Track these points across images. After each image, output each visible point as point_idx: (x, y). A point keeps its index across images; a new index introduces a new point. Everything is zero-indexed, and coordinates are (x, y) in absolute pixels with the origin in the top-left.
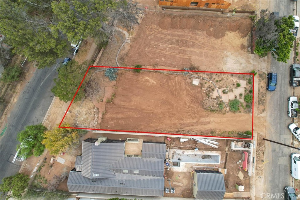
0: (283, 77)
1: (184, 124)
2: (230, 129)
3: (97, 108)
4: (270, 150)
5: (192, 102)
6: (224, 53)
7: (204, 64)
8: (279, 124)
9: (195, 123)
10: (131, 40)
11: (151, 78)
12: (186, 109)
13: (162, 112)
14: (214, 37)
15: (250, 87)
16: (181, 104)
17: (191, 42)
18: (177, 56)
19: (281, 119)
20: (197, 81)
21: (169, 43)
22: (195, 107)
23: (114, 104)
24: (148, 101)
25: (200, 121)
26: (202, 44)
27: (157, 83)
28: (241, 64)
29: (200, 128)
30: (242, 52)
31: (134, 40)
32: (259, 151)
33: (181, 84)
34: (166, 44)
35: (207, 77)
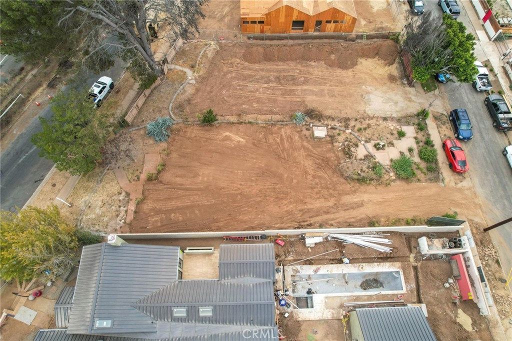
0: (478, 118)
1: (309, 212)
3: (127, 193)
5: (318, 167)
6: (362, 88)
7: (330, 107)
8: (507, 199)
9: (332, 207)
10: (196, 79)
11: (234, 134)
12: (309, 181)
13: (260, 191)
14: (339, 67)
15: (423, 135)
16: (297, 173)
17: (301, 77)
18: (279, 98)
19: (504, 189)
20: (321, 130)
21: (263, 81)
22: (325, 176)
23: (161, 182)
24: (232, 172)
25: (342, 202)
26: (321, 79)
27: (246, 142)
28: (396, 103)
29: (343, 215)
30: (393, 85)
31: (202, 80)
32: (486, 258)
33: (291, 139)
34: (258, 82)
35: (340, 124)
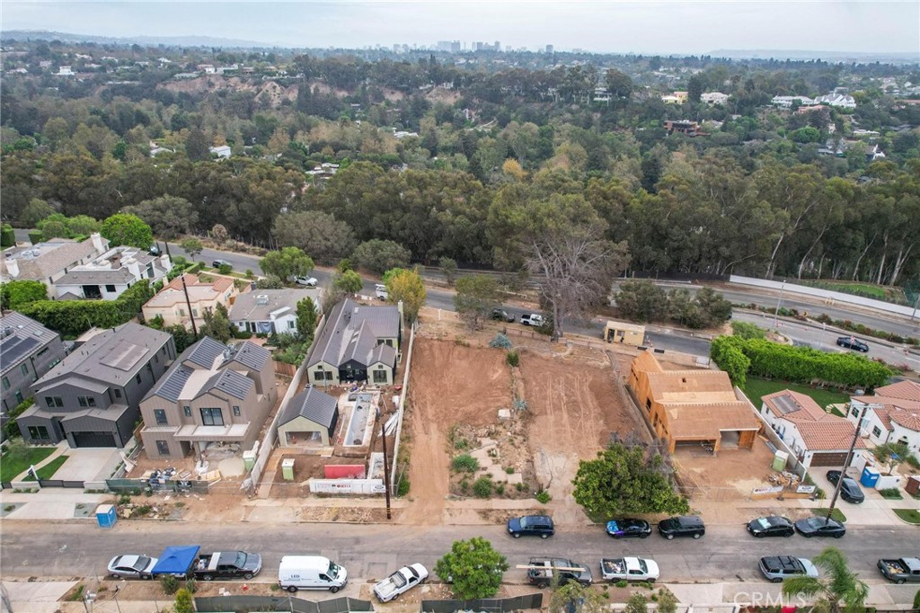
2: (414, 461)
3: (447, 335)
4: (360, 534)
7: (543, 430)
10: (558, 357)
11: (500, 374)
15: (511, 490)
17: (579, 414)
18: (548, 402)
21: (568, 393)
23: (455, 346)
24: (463, 374)
26: (580, 427)
27: (493, 380)
28: (559, 478)
31: (559, 361)
32: (360, 512)
34: (566, 391)
